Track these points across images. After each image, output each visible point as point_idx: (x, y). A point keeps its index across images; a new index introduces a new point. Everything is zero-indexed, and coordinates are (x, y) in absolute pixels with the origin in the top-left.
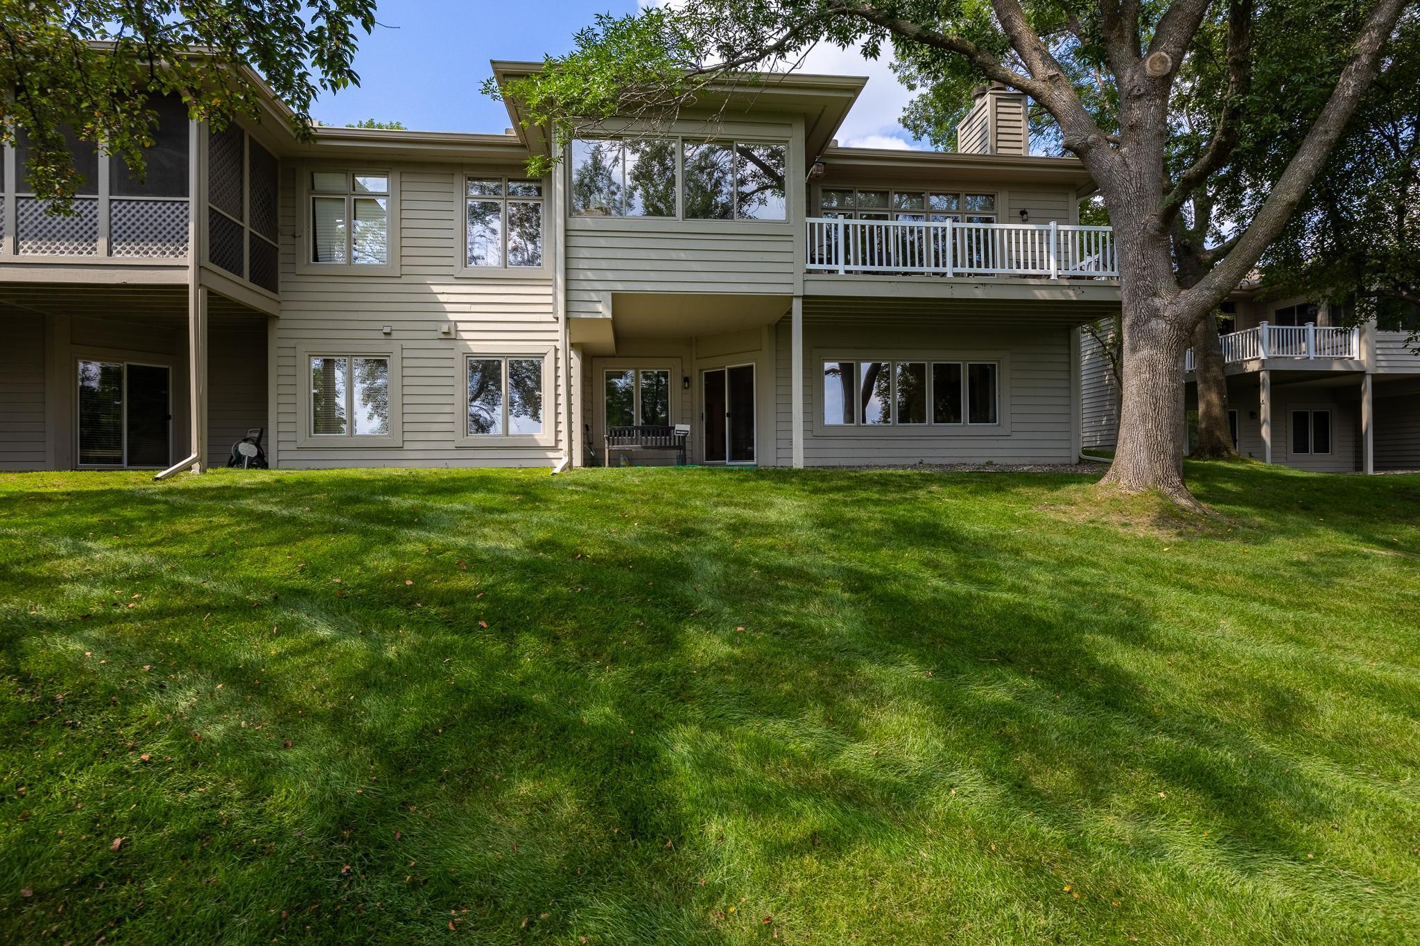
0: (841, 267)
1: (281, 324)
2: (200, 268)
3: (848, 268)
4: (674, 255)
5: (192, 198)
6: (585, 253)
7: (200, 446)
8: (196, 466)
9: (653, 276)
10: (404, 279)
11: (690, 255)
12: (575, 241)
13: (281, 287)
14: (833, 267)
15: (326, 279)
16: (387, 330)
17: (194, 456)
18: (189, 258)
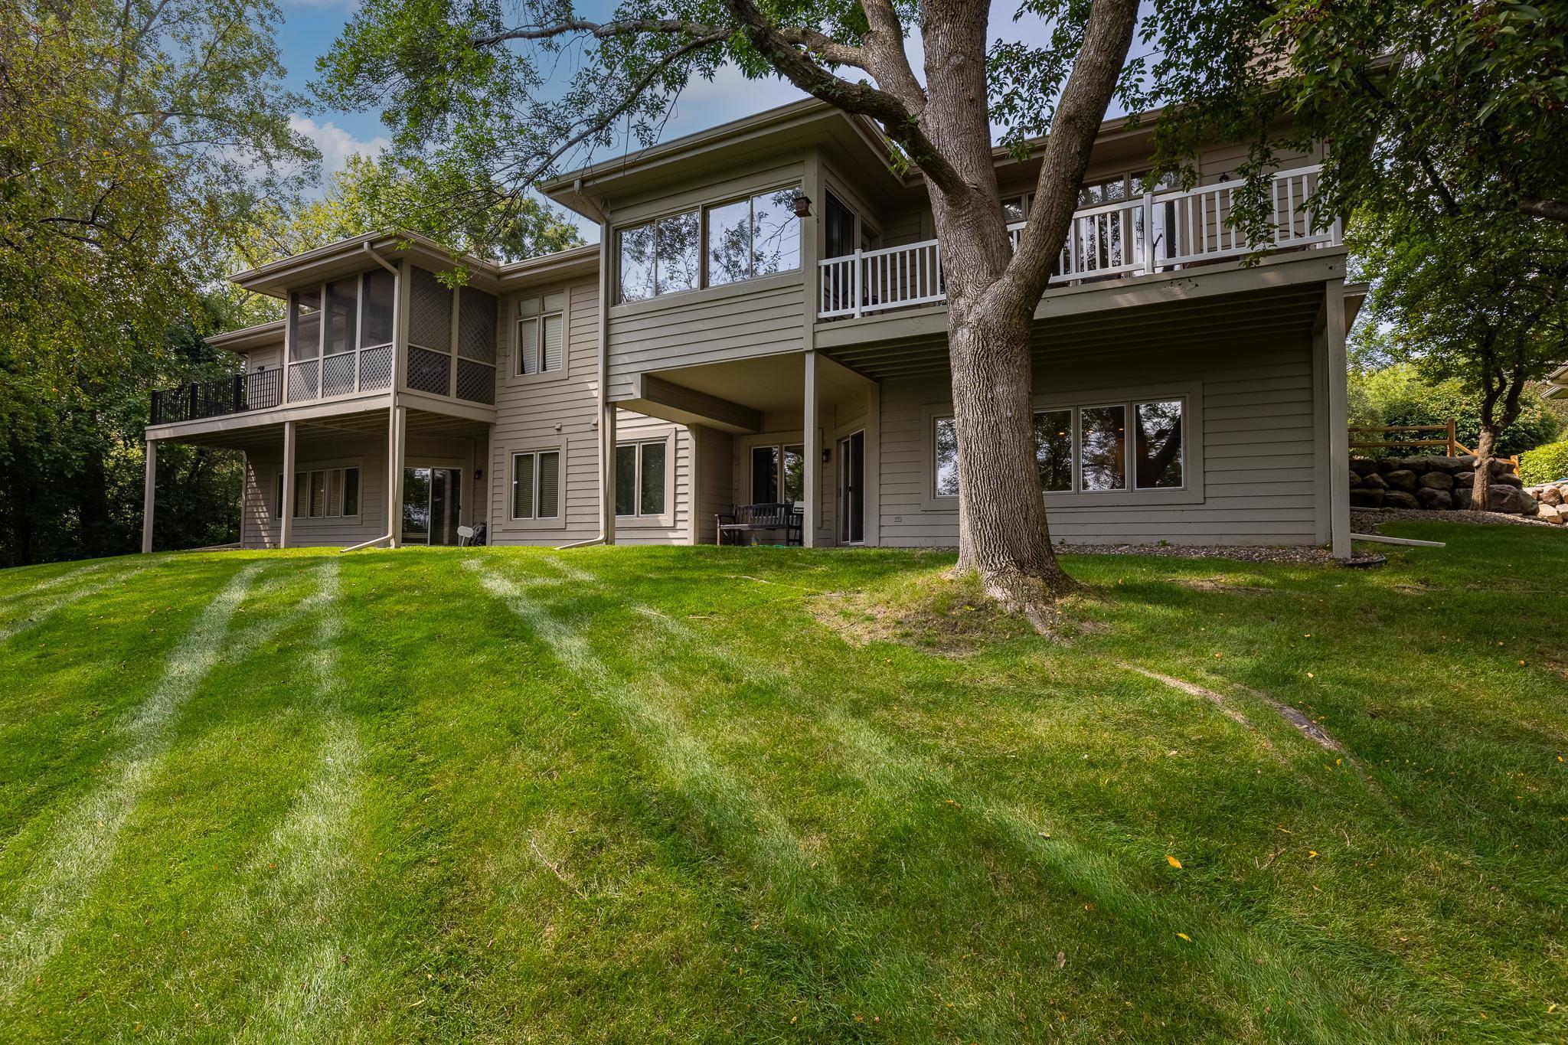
0: (857, 310)
1: (497, 429)
2: (397, 393)
3: (866, 309)
4: (694, 327)
5: (394, 343)
6: (623, 338)
7: (394, 529)
8: (392, 542)
9: (676, 351)
10: (572, 380)
11: (707, 325)
12: (615, 329)
13: (497, 399)
14: (849, 311)
15: (527, 388)
16: (558, 427)
17: (389, 535)
18: (391, 390)
